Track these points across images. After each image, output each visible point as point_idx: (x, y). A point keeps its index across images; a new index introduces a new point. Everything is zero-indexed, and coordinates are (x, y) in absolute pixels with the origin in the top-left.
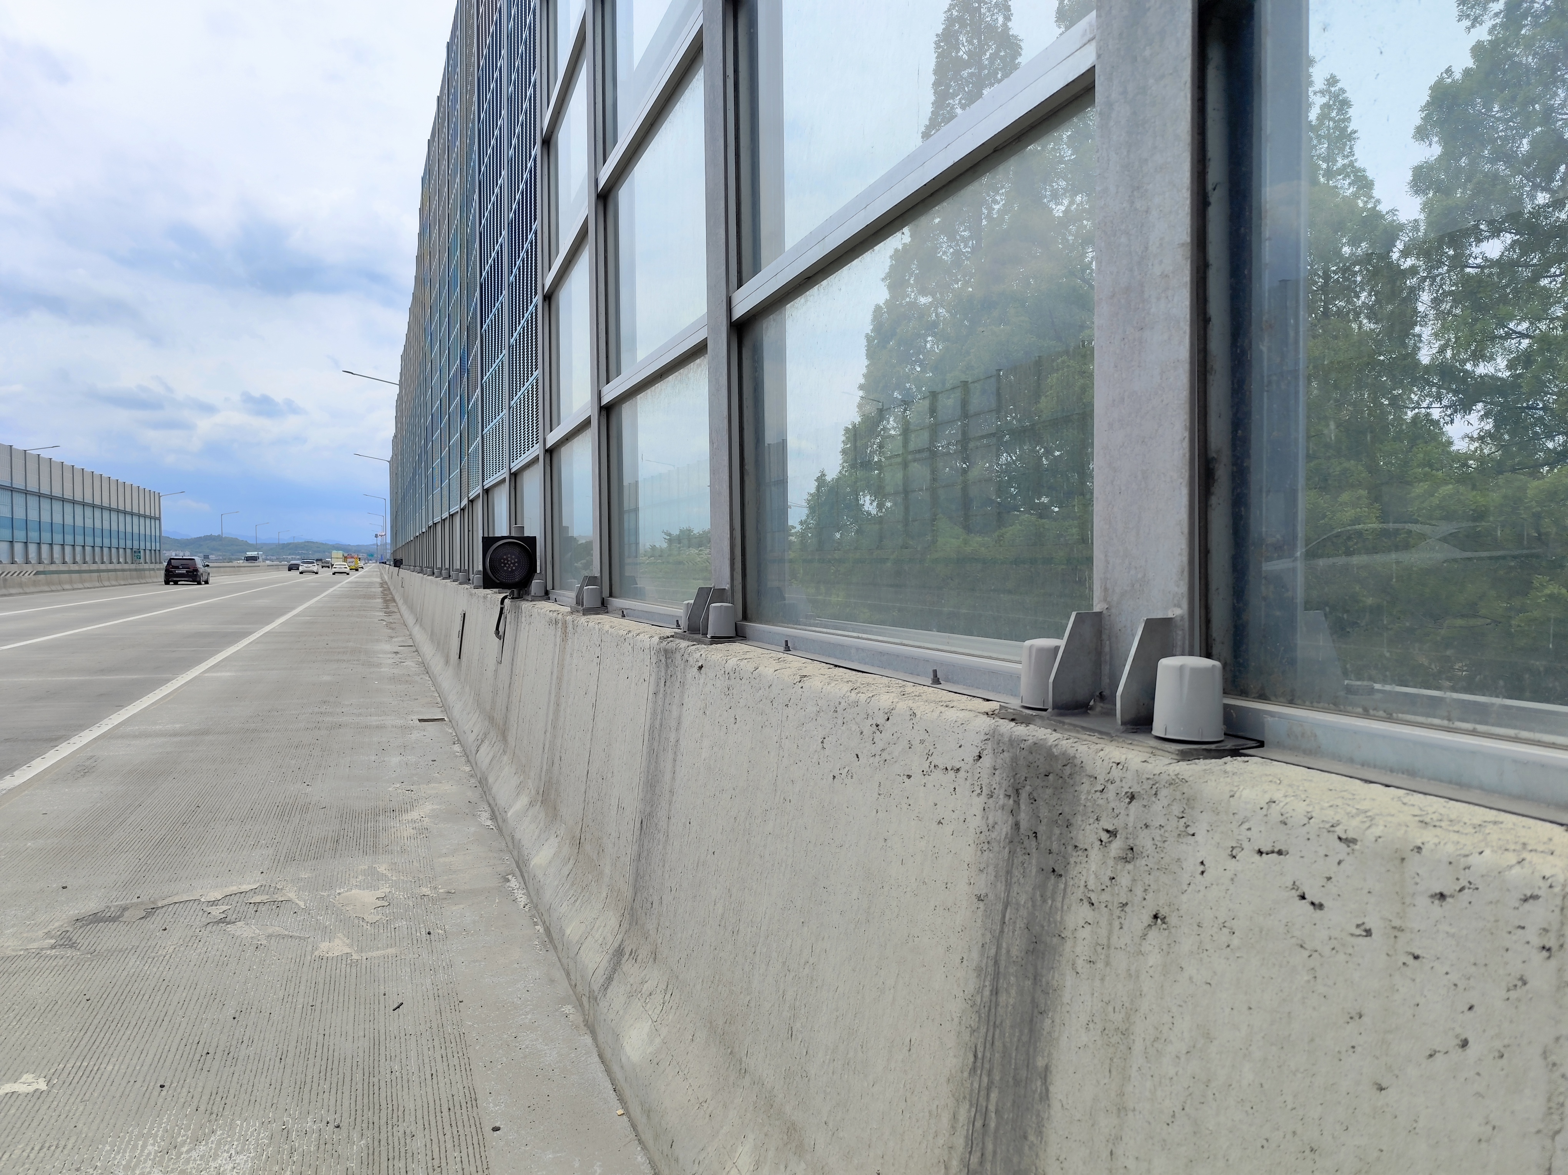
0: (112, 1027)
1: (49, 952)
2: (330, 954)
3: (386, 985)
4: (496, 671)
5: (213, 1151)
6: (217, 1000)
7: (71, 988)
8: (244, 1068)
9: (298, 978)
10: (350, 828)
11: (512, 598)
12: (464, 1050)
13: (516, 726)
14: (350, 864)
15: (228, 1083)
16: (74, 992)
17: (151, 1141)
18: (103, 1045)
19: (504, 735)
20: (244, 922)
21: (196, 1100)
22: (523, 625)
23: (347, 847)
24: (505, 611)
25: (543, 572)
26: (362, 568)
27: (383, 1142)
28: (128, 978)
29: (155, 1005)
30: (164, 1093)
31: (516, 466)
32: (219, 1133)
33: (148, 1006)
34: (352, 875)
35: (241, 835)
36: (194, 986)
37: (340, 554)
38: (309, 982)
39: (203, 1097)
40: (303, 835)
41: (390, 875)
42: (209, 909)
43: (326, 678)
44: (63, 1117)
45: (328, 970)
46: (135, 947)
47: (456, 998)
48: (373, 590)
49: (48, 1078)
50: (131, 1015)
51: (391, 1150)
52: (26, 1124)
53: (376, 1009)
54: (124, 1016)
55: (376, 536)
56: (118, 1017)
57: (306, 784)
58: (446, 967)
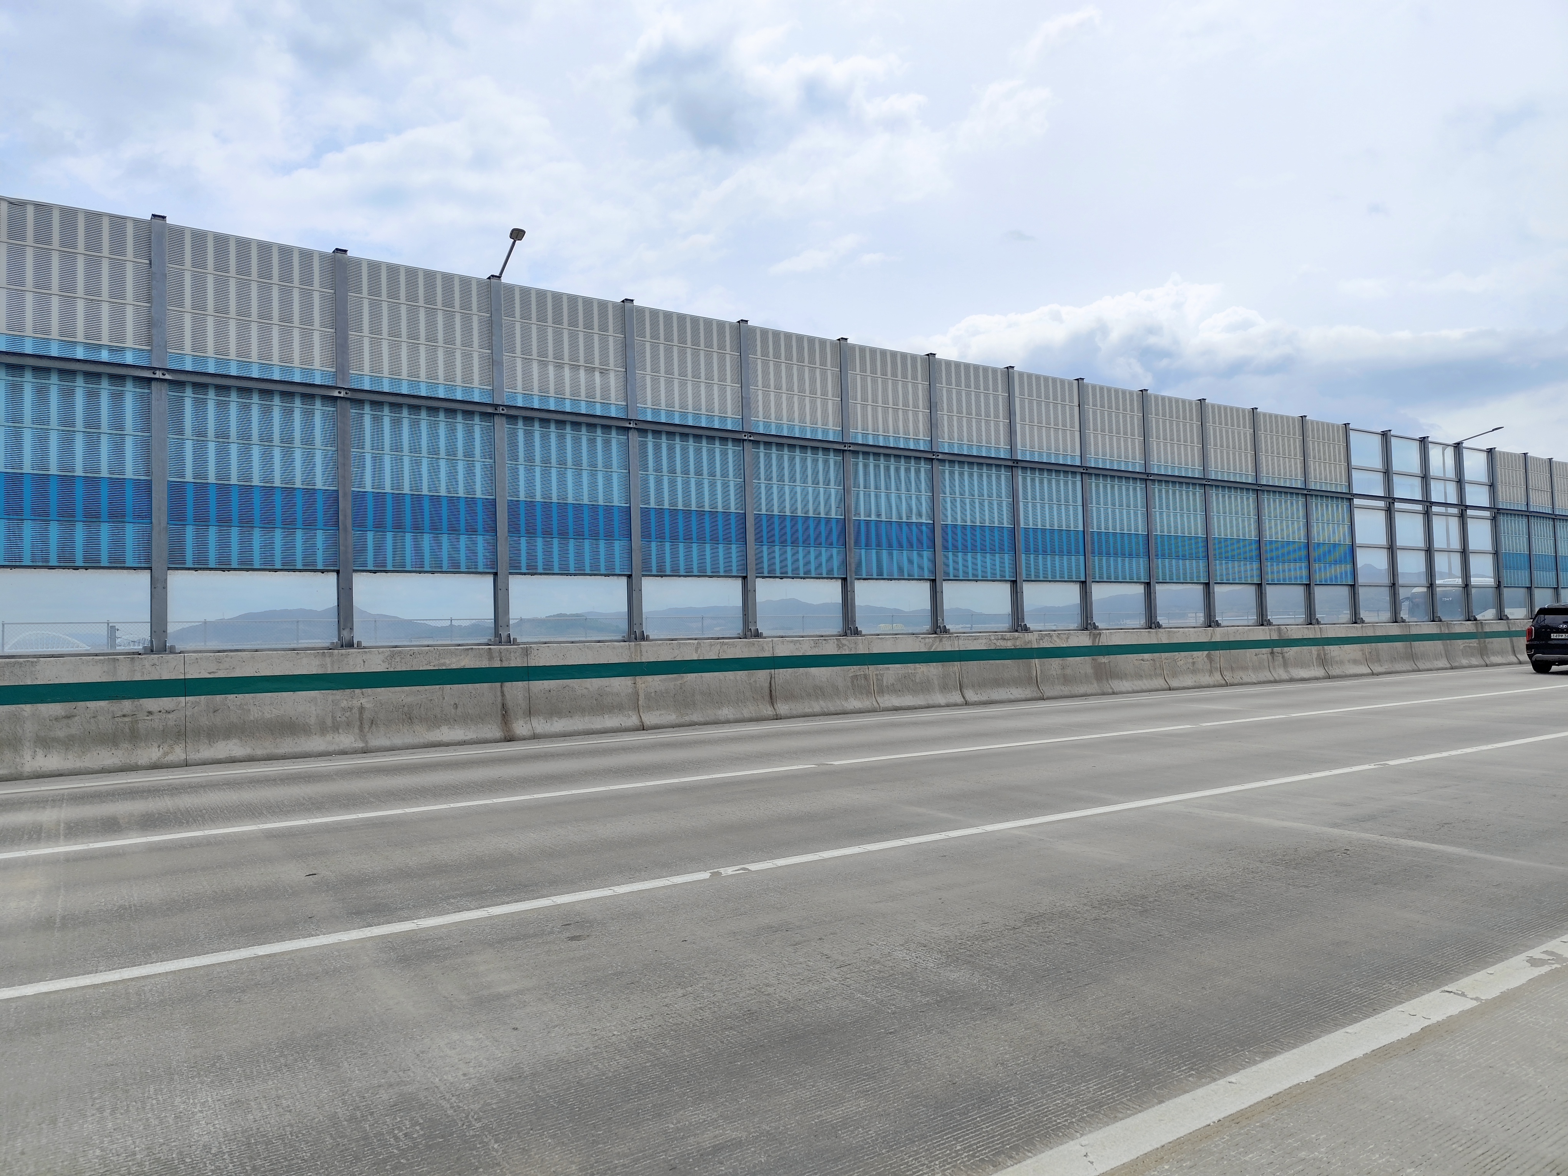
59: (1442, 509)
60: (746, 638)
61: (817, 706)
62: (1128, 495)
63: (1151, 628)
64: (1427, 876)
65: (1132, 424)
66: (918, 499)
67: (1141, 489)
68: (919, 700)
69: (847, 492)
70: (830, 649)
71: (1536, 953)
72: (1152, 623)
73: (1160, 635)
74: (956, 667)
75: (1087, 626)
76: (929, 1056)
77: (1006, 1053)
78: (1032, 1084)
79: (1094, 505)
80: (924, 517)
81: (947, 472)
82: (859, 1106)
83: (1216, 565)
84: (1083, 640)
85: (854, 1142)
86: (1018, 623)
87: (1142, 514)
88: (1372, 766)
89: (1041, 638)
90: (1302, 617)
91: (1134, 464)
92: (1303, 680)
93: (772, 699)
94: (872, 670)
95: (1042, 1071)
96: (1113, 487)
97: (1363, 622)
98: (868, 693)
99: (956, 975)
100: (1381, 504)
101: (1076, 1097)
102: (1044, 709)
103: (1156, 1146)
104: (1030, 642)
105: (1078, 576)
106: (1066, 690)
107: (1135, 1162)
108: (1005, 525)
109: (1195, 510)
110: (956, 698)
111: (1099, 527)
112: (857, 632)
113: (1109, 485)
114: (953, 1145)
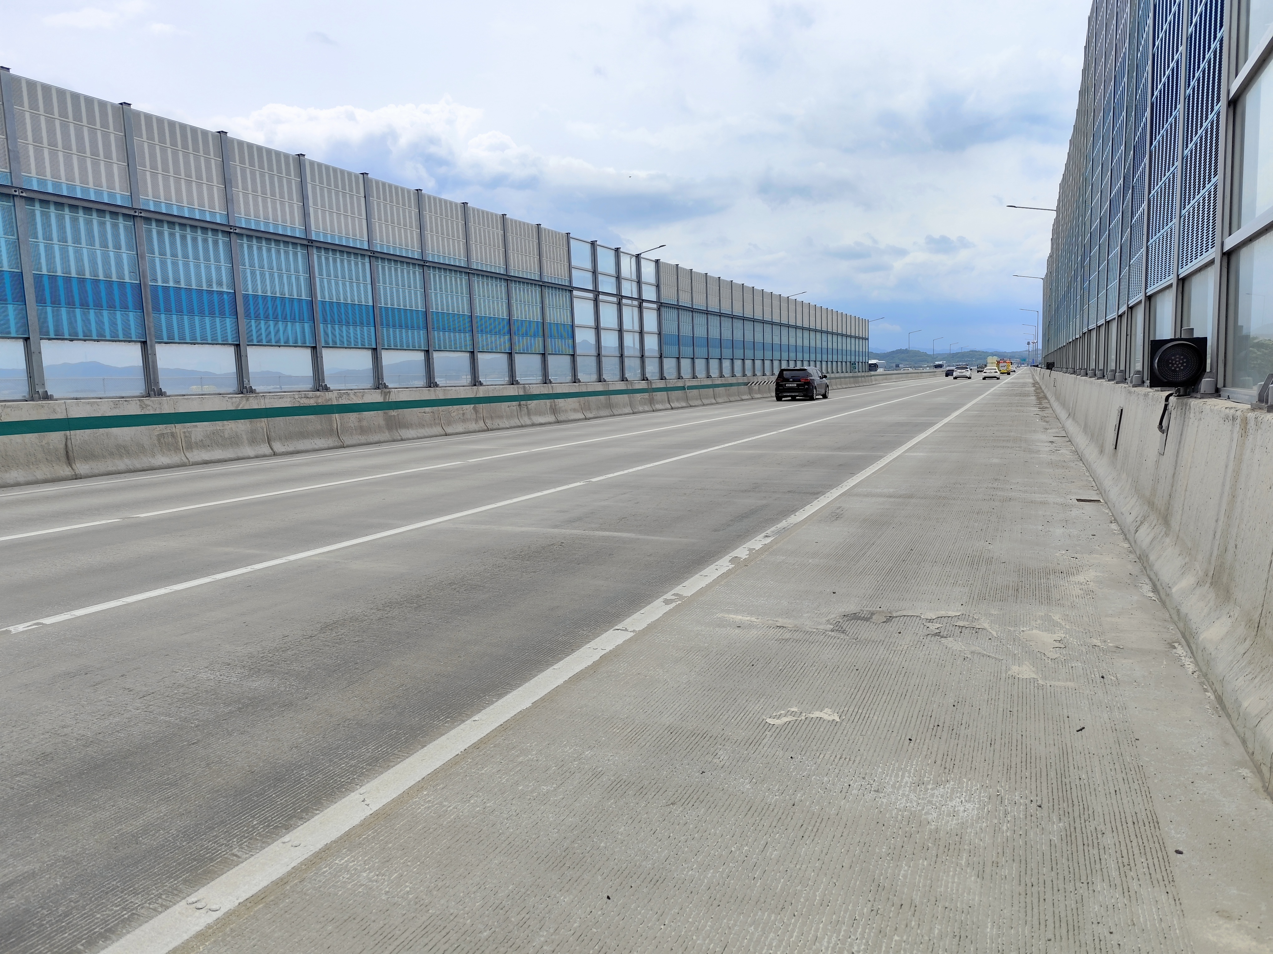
0: (874, 692)
1: (830, 633)
2: (1020, 676)
3: (1069, 710)
4: (1157, 462)
5: (949, 794)
6: (941, 690)
7: (846, 659)
8: (964, 743)
9: (998, 689)
10: (1026, 581)
11: (1178, 396)
12: (1143, 779)
13: (1180, 512)
14: (1029, 609)
15: (955, 750)
16: (848, 662)
17: (907, 774)
18: (869, 702)
19: (1166, 519)
20: (952, 639)
21: (934, 755)
22: (1191, 421)
23: (1026, 596)
24: (1169, 407)
25: (1214, 371)
26: (1014, 371)
27: (1078, 830)
28: (880, 661)
29: (899, 684)
30: (912, 744)
31: (1183, 272)
32: (952, 783)
33: (895, 683)
34: (1032, 618)
35: (944, 575)
36: (923, 677)
37: (995, 359)
38: (1006, 693)
39: (938, 755)
40: (990, 581)
41: (1064, 624)
42: (928, 624)
43: (995, 461)
44: (851, 741)
45: (1020, 687)
46: (882, 641)
47: (1132, 736)
48: (1027, 389)
49: (840, 714)
50: (884, 686)
51: (1085, 839)
52: (830, 740)
53: (1062, 727)
54: (881, 686)
55: (1029, 343)
56: (877, 686)
57: (988, 543)
58: (1120, 708)
59: (629, 302)
60: (33, 400)
61: (121, 464)
62: (409, 278)
63: (430, 387)
64: (610, 555)
65: (410, 217)
66: (218, 269)
67: (419, 273)
68: (229, 453)
69: (142, 258)
70: (133, 409)
71: (668, 596)
72: (431, 383)
73: (438, 392)
74: (263, 423)
75: (379, 385)
76: (230, 755)
77: (300, 738)
78: (322, 757)
79: (381, 284)
80: (225, 286)
81: (245, 246)
82: (160, 812)
83: (478, 337)
84: (376, 397)
85: (155, 843)
86: (319, 384)
87: (421, 294)
88: (582, 484)
89: (340, 396)
90: (539, 378)
91: (413, 251)
92: (541, 424)
93: (69, 459)
94: (178, 429)
95: (330, 745)
96: (396, 270)
97: (580, 382)
98: (177, 449)
99: (257, 684)
100: (591, 295)
101: (357, 759)
102: (344, 455)
103: (418, 780)
104: (330, 399)
105: (370, 344)
106: (363, 439)
107: (401, 796)
108: (304, 297)
109: (462, 293)
110: (265, 449)
111: (386, 304)
112: (161, 393)
113: (393, 268)
114: (250, 822)
